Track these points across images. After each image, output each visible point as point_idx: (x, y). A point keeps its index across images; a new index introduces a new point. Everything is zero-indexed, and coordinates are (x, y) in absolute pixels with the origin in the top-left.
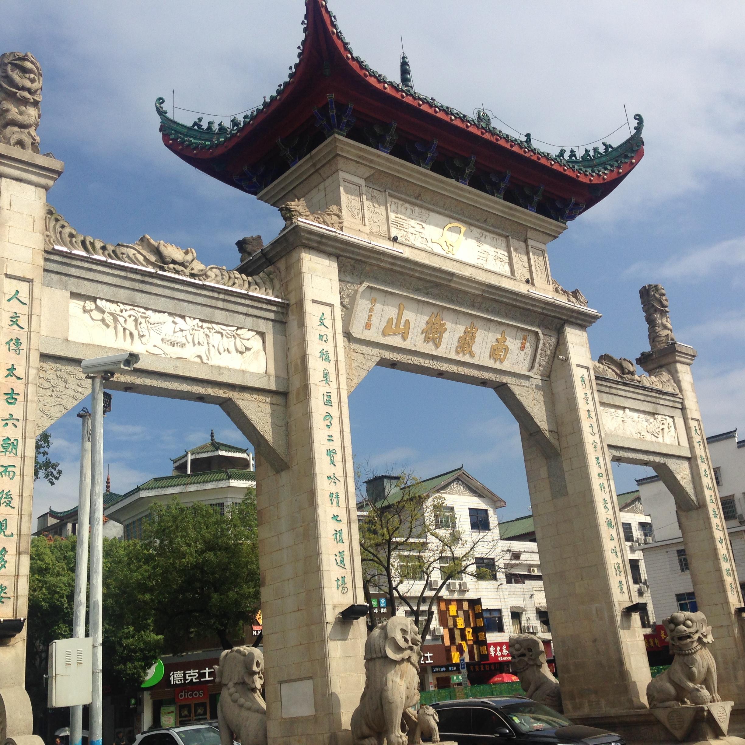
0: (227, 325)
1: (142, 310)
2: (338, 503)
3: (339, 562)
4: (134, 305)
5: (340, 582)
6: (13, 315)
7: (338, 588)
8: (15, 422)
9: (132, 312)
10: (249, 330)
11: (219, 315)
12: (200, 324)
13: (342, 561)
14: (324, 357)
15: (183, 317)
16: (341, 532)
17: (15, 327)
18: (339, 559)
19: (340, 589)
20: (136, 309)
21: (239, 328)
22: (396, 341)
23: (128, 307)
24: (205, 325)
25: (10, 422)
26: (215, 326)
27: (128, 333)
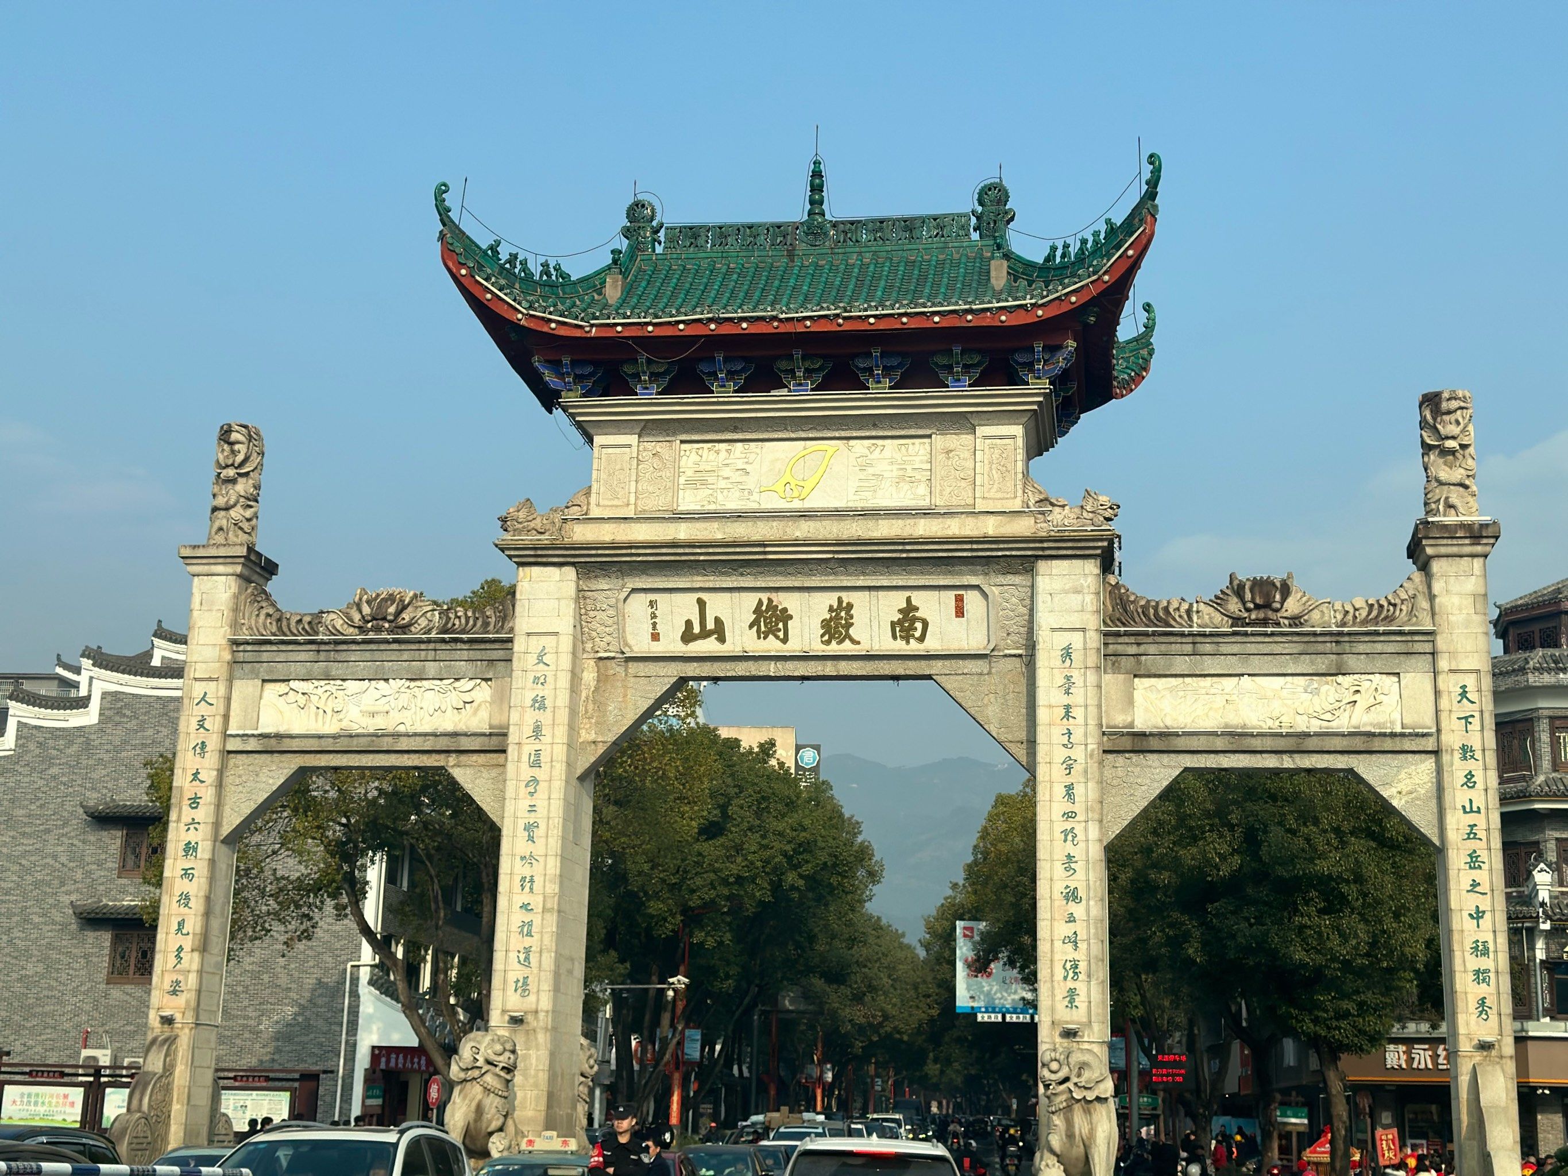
0: (441, 679)
1: (339, 682)
2: (531, 889)
3: (522, 959)
4: (328, 678)
5: (520, 984)
6: (200, 718)
7: (516, 990)
8: (197, 826)
9: (327, 687)
10: (471, 679)
11: (432, 668)
12: (408, 683)
13: (527, 959)
14: (537, 705)
15: (386, 680)
16: (530, 924)
17: (202, 730)
18: (522, 957)
19: (519, 991)
20: (332, 682)
21: (457, 680)
22: (708, 646)
23: (323, 683)
24: (413, 684)
25: (192, 827)
26: (424, 683)
27: (321, 711)
